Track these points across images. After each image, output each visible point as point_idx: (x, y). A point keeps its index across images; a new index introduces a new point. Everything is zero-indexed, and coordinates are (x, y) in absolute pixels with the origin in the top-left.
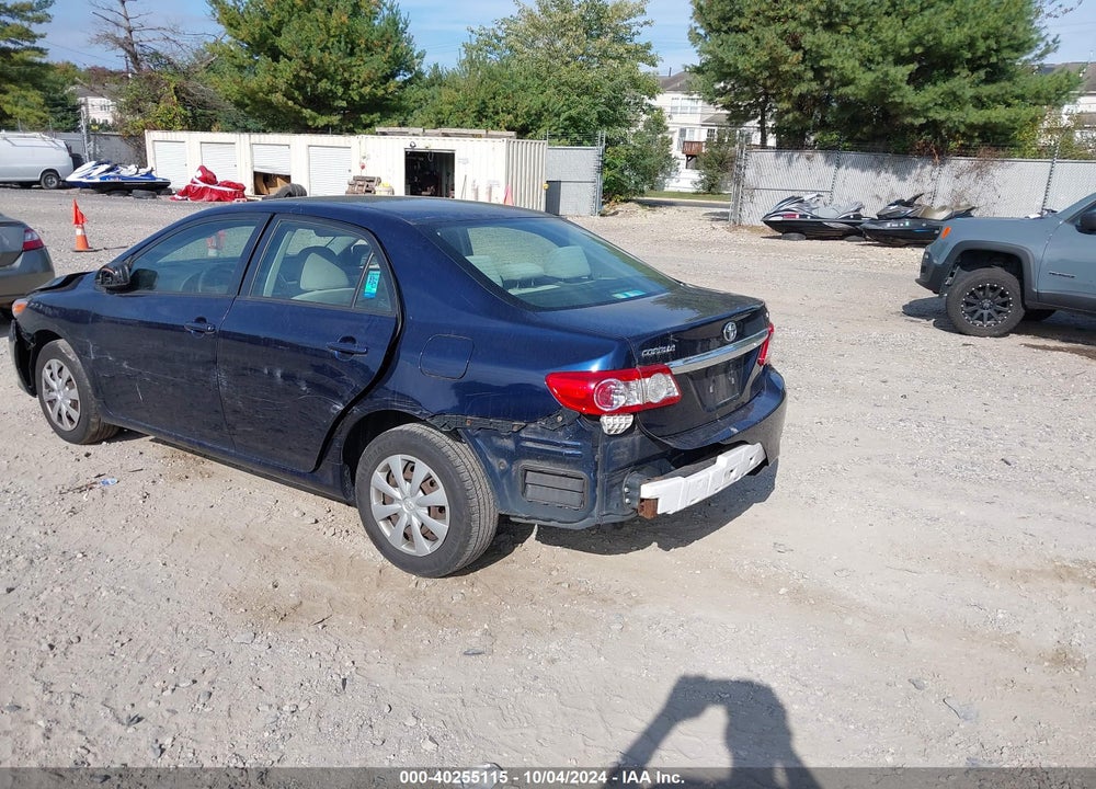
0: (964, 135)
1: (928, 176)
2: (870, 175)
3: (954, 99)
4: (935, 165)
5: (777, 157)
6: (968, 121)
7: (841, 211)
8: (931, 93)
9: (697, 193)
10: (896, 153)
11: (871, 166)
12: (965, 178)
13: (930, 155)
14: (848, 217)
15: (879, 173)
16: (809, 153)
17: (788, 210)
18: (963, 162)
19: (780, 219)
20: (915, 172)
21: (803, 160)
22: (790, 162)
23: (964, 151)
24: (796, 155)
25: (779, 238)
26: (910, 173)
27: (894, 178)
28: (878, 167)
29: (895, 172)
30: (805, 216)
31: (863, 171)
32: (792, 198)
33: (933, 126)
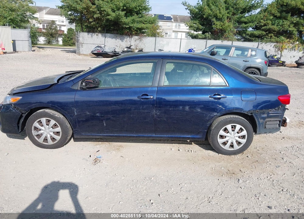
0: (136, 30)
1: (128, 41)
2: (114, 40)
3: (134, 21)
4: (130, 38)
5: (88, 34)
6: (137, 27)
7: (111, 50)
8: (129, 19)
9: (45, 44)
10: (120, 34)
11: (114, 38)
12: (137, 41)
13: (129, 35)
14: (113, 52)
15: (116, 40)
16: (97, 33)
17: (98, 50)
18: (136, 37)
19: (96, 52)
20: (125, 39)
21: (95, 35)
22: (92, 36)
23: (136, 34)
24: (93, 34)
25: (96, 57)
26: (124, 40)
27: (120, 41)
28: (116, 38)
29: (120, 39)
30: (103, 51)
31: (112, 39)
32: (98, 46)
33: (130, 28)
